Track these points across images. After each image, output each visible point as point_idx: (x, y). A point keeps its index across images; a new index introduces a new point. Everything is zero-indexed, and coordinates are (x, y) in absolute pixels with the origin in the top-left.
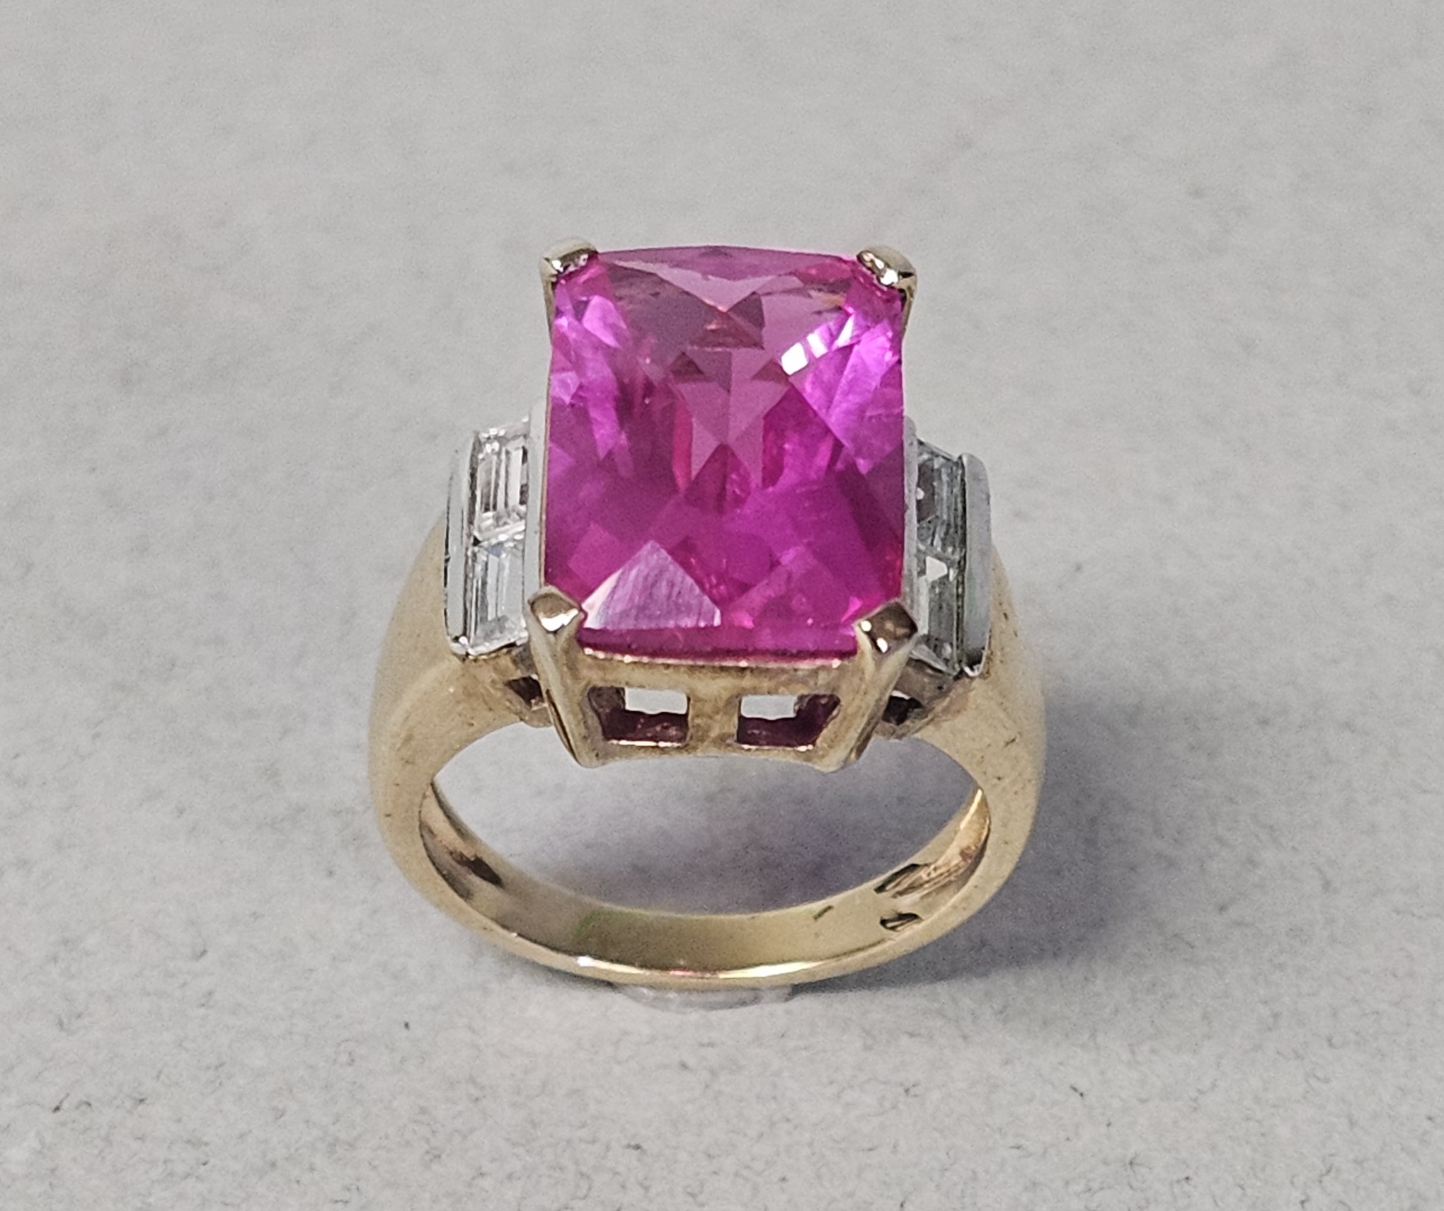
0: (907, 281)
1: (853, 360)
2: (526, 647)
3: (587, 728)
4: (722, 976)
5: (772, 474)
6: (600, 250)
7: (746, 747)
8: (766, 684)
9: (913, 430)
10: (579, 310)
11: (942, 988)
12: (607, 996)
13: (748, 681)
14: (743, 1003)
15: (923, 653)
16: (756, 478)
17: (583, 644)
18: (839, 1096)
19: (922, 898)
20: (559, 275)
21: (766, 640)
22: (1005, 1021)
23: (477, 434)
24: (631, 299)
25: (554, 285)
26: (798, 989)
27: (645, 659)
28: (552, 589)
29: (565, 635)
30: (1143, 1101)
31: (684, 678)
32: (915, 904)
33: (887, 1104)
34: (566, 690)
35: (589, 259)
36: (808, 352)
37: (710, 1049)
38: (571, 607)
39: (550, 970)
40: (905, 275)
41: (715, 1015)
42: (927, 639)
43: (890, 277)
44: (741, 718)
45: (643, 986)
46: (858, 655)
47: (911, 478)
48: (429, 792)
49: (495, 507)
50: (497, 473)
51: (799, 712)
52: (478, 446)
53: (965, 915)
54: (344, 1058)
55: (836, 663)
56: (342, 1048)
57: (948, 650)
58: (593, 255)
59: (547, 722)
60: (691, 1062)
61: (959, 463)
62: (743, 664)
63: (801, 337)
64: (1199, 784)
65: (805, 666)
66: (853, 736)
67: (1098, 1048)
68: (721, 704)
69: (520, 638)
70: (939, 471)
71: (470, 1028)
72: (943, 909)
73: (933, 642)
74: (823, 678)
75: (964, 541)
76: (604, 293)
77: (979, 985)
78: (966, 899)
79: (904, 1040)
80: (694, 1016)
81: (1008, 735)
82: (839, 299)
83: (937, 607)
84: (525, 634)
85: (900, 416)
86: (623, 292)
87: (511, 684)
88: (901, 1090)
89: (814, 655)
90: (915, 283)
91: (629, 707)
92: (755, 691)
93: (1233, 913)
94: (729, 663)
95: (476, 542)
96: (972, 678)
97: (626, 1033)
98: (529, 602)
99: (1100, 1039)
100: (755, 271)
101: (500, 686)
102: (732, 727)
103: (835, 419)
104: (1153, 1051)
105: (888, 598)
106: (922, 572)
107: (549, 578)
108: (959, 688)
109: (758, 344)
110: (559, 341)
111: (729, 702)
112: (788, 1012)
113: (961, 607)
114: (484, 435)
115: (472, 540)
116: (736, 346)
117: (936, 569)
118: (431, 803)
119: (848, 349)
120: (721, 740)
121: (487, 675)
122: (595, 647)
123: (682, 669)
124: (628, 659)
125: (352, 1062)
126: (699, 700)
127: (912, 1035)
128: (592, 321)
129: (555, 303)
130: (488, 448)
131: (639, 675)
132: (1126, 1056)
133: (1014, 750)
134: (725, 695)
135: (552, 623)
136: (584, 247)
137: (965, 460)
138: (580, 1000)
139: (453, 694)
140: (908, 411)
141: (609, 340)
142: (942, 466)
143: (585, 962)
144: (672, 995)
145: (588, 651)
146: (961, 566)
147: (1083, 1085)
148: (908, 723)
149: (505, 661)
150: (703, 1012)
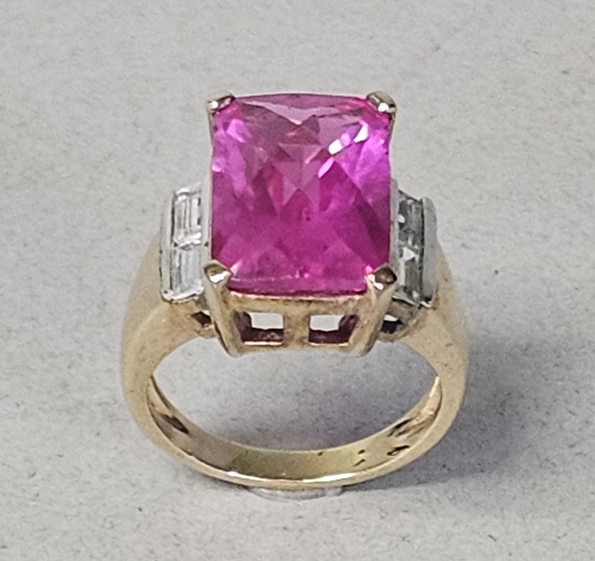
0: (392, 110)
1: (364, 149)
2: (202, 296)
3: (233, 334)
4: (306, 481)
5: (324, 206)
6: (236, 96)
7: (313, 344)
8: (323, 309)
9: (396, 184)
10: (226, 126)
11: (422, 488)
12: (245, 493)
13: (313, 307)
14: (317, 496)
15: (402, 296)
16: (316, 207)
17: (231, 289)
18: (367, 541)
19: (409, 437)
20: (216, 110)
21: (323, 285)
22: (455, 505)
23: (174, 193)
24: (252, 122)
25: (213, 114)
26: (345, 488)
27: (262, 297)
28: (215, 262)
29: (222, 284)
30: (526, 542)
31: (281, 306)
32: (405, 440)
33: (393, 545)
34: (223, 314)
35: (231, 101)
36: (342, 143)
37: (301, 520)
38: (224, 270)
39: (214, 479)
40: (392, 105)
41: (301, 503)
42: (405, 288)
43: (384, 107)
44: (311, 330)
45: (264, 488)
46: (368, 292)
47: (395, 209)
48: (151, 382)
49: (184, 227)
50: (185, 212)
51: (340, 328)
52: (176, 197)
53: (431, 444)
54: (108, 525)
55: (357, 297)
56: (107, 521)
57: (416, 295)
58: (233, 99)
59: (212, 336)
60: (290, 526)
61: (421, 202)
62: (311, 298)
63: (339, 137)
64: (560, 383)
65: (342, 299)
66: (367, 336)
67: (503, 518)
68: (300, 320)
69: (199, 291)
70: (410, 206)
71: (173, 511)
72: (419, 442)
73: (408, 290)
74: (351, 305)
75: (423, 241)
76: (239, 118)
77: (441, 486)
78: (431, 435)
79: (402, 514)
80: (291, 503)
81: (447, 341)
82: (357, 119)
83: (409, 273)
84: (202, 289)
85: (389, 177)
86: (248, 118)
87: (195, 316)
88: (400, 539)
89: (347, 293)
90: (396, 110)
91: (254, 326)
92: (317, 313)
93: (577, 450)
94: (304, 298)
95: (176, 245)
96: (427, 308)
97: (255, 512)
98: (203, 268)
99: (506, 512)
100: (315, 105)
101: (189, 316)
102: (306, 334)
103: (357, 179)
104: (533, 516)
105: (382, 263)
106: (401, 256)
107: (213, 257)
108: (421, 313)
109: (317, 142)
110: (216, 144)
111: (304, 320)
112: (340, 501)
113: (421, 274)
114: (178, 192)
115: (173, 244)
116: (305, 144)
117: (409, 254)
118: (152, 389)
119: (362, 143)
120: (301, 341)
121: (182, 311)
122: (237, 290)
123: (280, 302)
124: (253, 296)
125: (112, 527)
126: (289, 318)
127: (406, 511)
128: (232, 131)
129: (213, 123)
130: (180, 199)
131: (259, 306)
132: (519, 519)
133: (452, 349)
134: (302, 315)
135: (216, 278)
136: (228, 94)
137: (424, 201)
138: (231, 495)
139: (165, 323)
140: (394, 174)
141: (241, 140)
142: (412, 203)
143: (233, 474)
144: (279, 492)
145: (233, 293)
146: (422, 254)
147: (495, 534)
148: (396, 333)
149: (192, 304)
150: (295, 502)
